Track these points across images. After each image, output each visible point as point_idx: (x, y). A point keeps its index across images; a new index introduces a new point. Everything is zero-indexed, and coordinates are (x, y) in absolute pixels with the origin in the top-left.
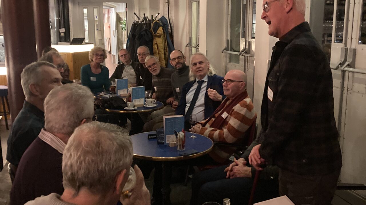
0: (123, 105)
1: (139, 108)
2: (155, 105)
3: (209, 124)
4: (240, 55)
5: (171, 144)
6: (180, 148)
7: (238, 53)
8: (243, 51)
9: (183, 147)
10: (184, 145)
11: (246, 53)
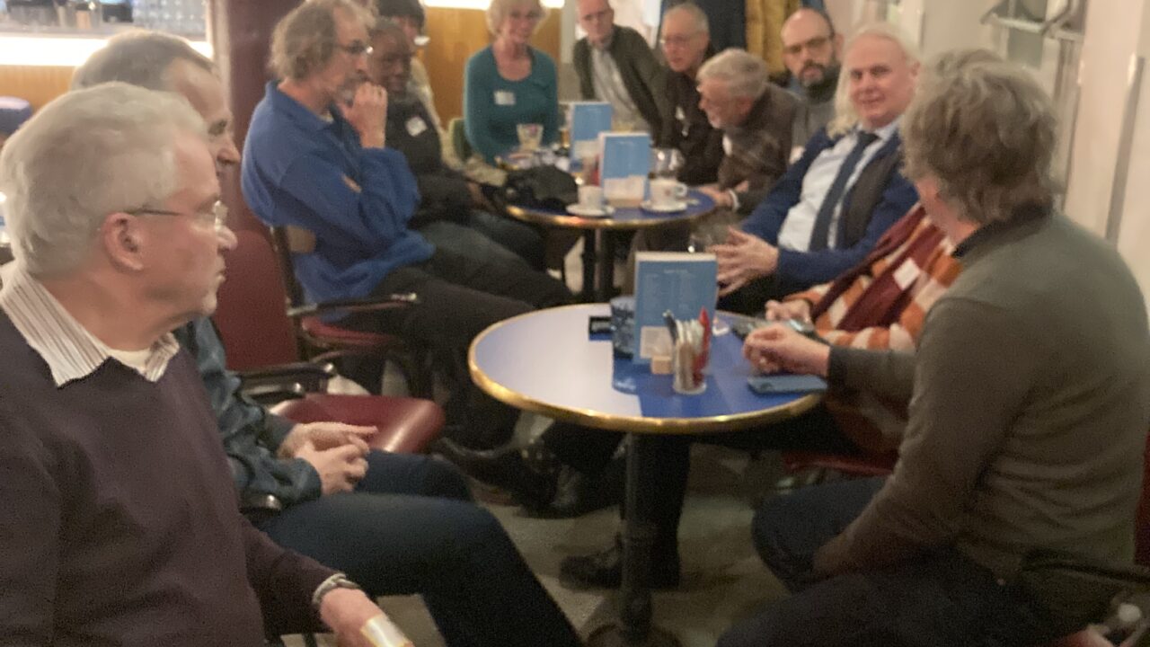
0: (563, 198)
1: (623, 210)
2: (682, 206)
3: (846, 301)
4: (1044, 32)
5: (658, 362)
6: (685, 385)
7: (1034, 27)
8: (1055, 20)
9: (698, 379)
10: (701, 375)
11: (1068, 26)
